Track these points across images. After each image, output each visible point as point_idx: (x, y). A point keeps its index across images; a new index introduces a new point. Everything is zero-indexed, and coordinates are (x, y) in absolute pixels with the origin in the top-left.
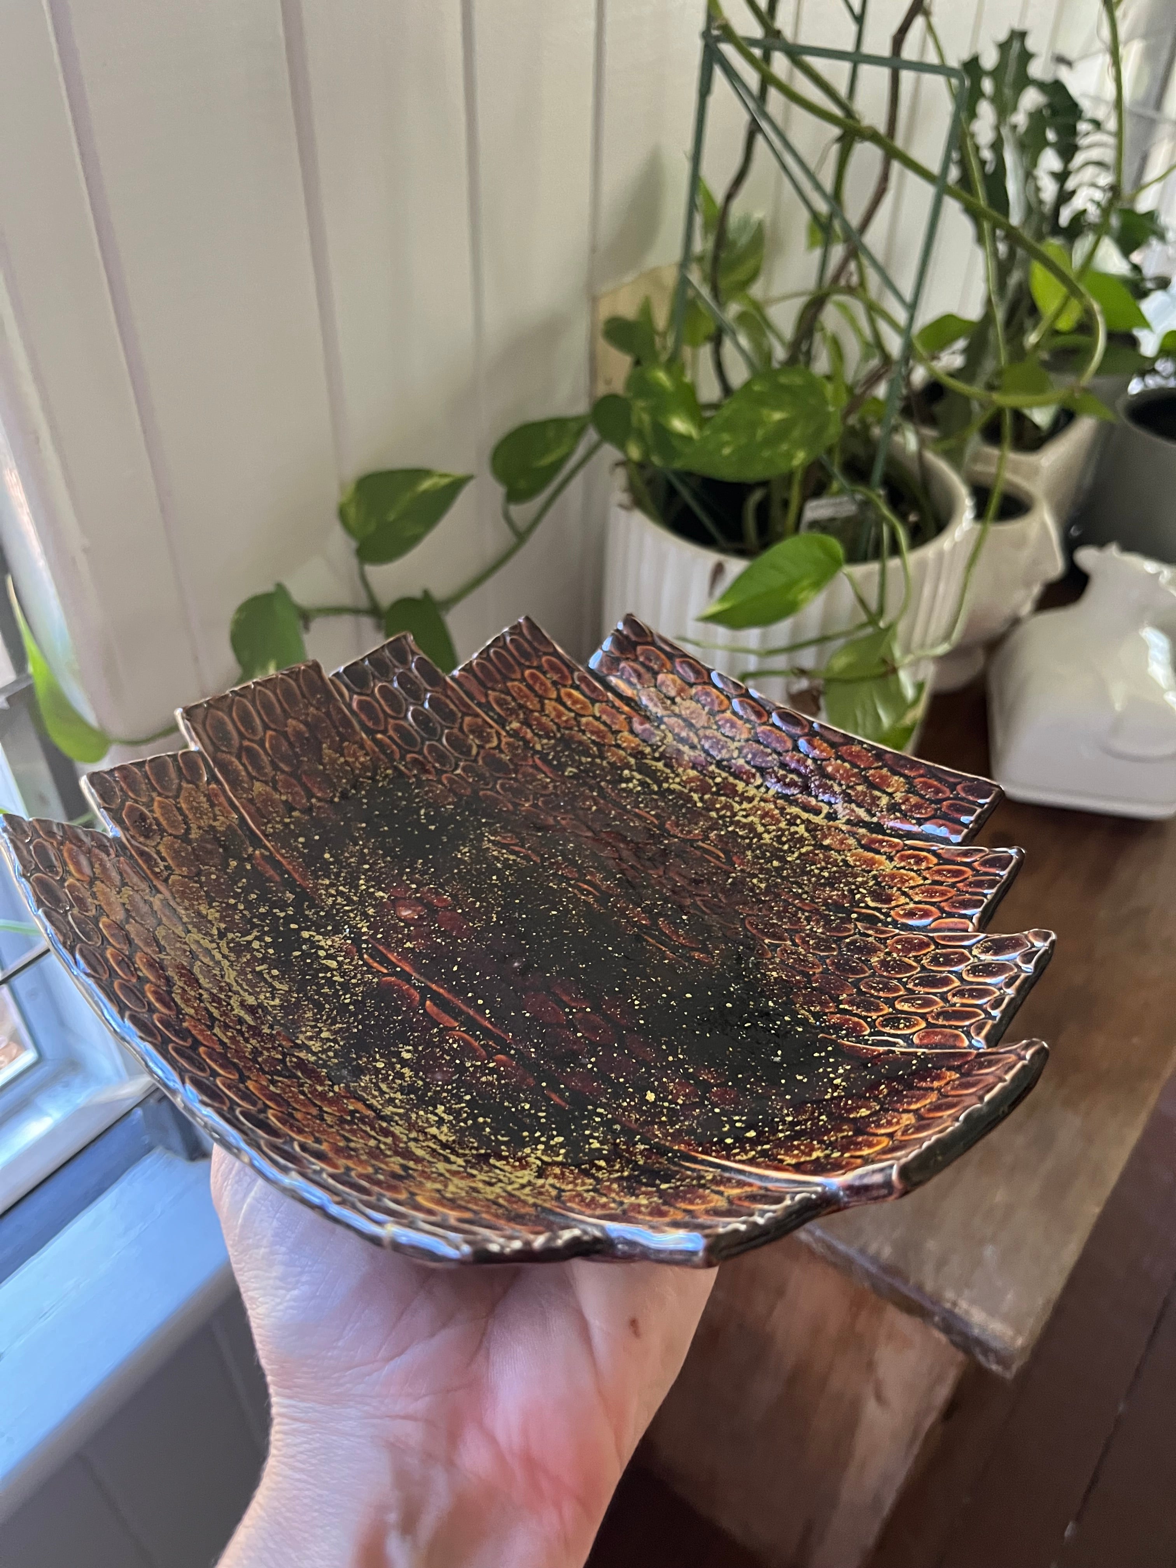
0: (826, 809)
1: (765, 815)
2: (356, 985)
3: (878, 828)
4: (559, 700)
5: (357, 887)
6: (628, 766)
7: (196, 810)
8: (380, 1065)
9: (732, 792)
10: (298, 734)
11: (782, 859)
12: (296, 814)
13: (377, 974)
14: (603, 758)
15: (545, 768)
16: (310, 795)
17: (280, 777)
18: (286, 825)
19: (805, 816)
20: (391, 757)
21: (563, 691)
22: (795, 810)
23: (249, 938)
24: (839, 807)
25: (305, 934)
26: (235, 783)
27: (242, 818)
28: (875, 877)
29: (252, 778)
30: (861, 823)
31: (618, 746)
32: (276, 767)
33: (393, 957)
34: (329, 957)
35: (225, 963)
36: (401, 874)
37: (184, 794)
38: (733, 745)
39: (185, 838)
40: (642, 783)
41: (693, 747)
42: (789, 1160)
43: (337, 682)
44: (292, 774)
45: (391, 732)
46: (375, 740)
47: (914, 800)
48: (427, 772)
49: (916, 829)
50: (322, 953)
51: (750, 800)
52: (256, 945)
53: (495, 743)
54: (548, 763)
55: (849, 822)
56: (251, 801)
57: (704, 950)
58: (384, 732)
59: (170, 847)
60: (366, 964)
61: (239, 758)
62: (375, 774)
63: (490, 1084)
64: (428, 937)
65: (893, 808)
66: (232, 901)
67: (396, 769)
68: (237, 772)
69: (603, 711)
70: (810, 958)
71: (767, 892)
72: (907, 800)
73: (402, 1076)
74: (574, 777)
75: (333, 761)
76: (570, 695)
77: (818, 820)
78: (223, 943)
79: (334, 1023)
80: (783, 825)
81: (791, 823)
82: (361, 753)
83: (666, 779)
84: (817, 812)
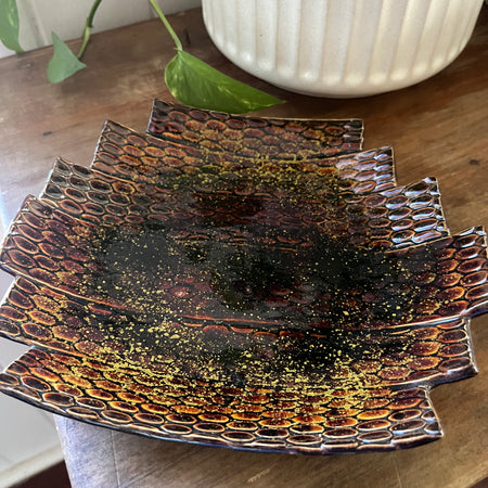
0: (295, 156)
1: (271, 168)
2: (196, 339)
3: (322, 157)
4: (147, 155)
5: (145, 294)
6: (197, 172)
7: (47, 305)
8: (245, 367)
9: (251, 165)
10: (51, 236)
11: (293, 185)
12: (85, 276)
13: (198, 329)
14: (184, 173)
15: (164, 191)
16: (81, 264)
17: (63, 264)
18: (86, 285)
19: (288, 162)
20: (97, 224)
21: (146, 149)
22: (282, 161)
23: (132, 349)
24: (300, 152)
25: (150, 330)
26: (49, 280)
27: (66, 295)
28: (336, 177)
29: (52, 272)
30: (312, 157)
31: (187, 165)
32: (57, 260)
33: (197, 317)
34: (171, 334)
35: (140, 368)
36: (157, 277)
37: (36, 302)
38: (238, 143)
39: (58, 323)
40: (210, 178)
41: (220, 150)
42: (431, 312)
43: (47, 200)
44: (66, 259)
45: (87, 211)
46: (83, 219)
47: (330, 138)
48: (117, 221)
49: (339, 150)
50: (166, 334)
51: (260, 164)
52: (138, 350)
53: (133, 190)
54: (162, 187)
55: (308, 158)
56: (63, 284)
57: (304, 241)
58: (84, 212)
59: (59, 332)
60: (189, 327)
61: (39, 267)
62: (97, 235)
63: (290, 346)
64: (202, 300)
65: (324, 145)
66: (107, 337)
67: (104, 227)
68: (45, 275)
69: (170, 151)
70: (340, 223)
71: (299, 202)
72: (327, 140)
73: (257, 366)
74: (180, 188)
75: (76, 241)
76: (150, 150)
77: (294, 162)
78: (127, 359)
79: (207, 362)
80: (281, 170)
81: (284, 168)
82: (83, 229)
83: (219, 171)
84: (292, 159)
